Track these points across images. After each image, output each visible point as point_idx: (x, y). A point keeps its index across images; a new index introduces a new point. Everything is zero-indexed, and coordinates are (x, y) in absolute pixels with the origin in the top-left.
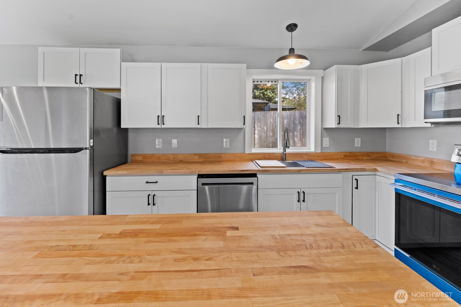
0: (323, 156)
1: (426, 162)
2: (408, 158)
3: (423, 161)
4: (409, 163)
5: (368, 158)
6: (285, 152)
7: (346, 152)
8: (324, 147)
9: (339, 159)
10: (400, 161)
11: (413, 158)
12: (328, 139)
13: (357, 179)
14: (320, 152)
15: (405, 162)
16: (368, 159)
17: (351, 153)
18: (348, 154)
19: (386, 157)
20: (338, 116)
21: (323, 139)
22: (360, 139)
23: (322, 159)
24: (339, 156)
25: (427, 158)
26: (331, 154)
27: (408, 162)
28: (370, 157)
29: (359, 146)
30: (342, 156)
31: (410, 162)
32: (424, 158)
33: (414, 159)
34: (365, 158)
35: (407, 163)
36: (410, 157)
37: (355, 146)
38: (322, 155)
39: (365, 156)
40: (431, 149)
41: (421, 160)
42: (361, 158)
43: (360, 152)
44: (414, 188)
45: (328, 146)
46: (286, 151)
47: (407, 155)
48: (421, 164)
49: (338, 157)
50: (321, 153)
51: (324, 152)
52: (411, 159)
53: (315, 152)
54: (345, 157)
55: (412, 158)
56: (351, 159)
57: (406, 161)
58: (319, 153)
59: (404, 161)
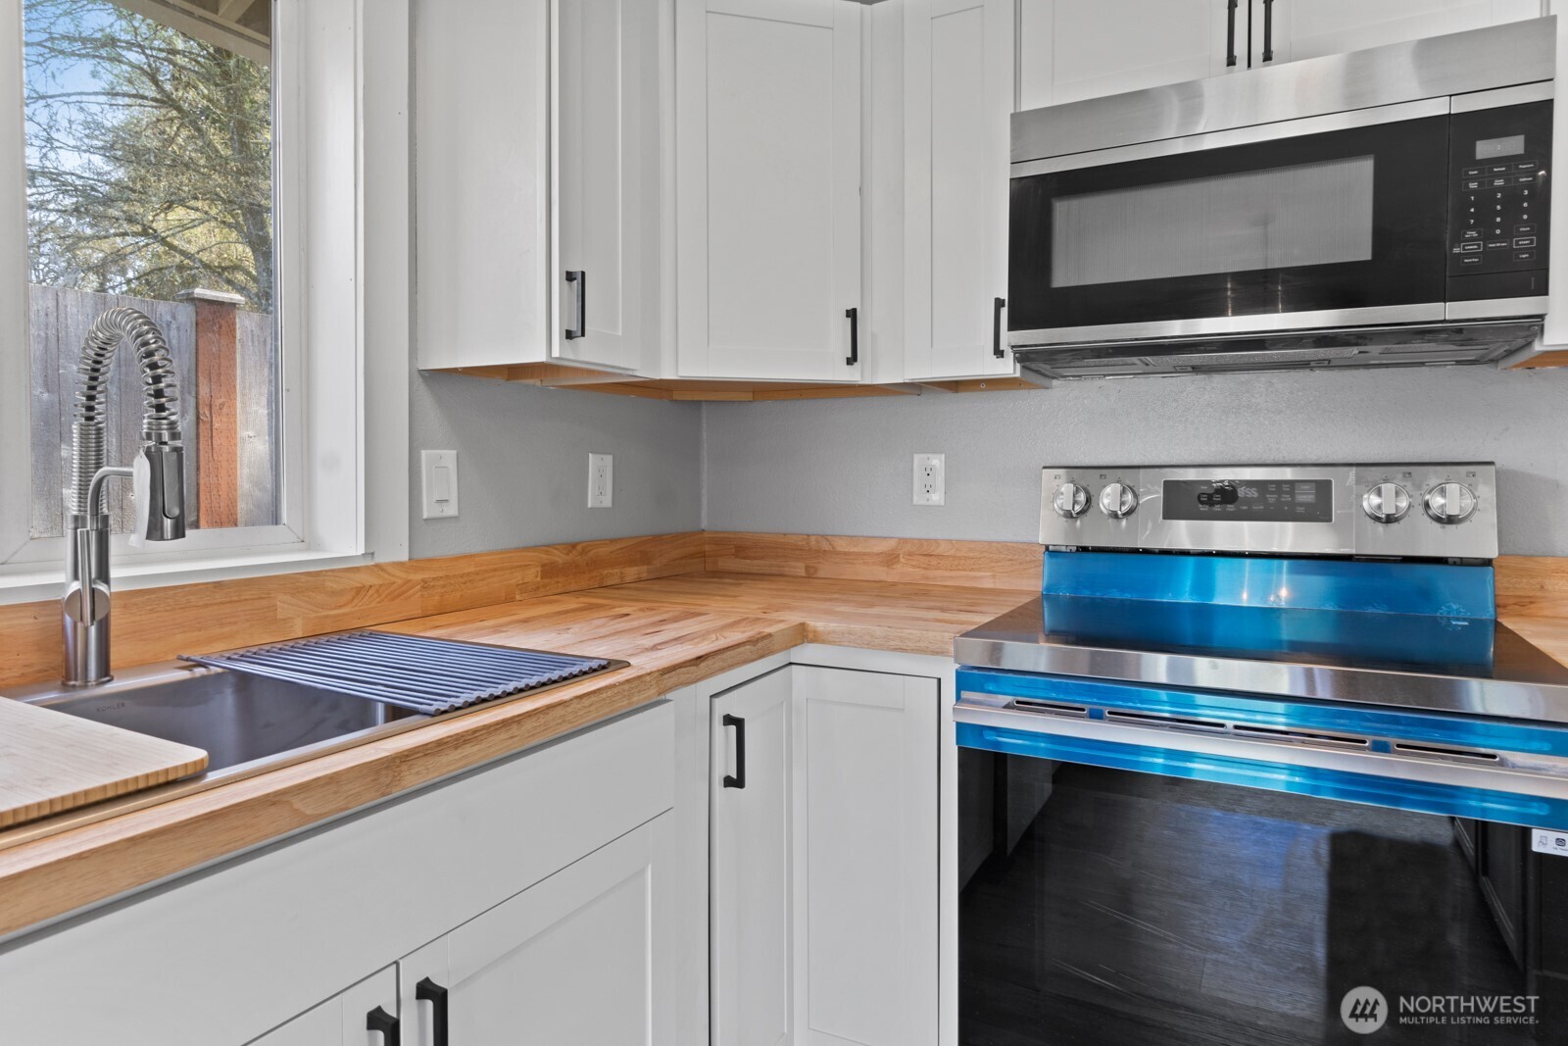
0: (425, 585)
1: (902, 560)
2: (820, 553)
3: (890, 559)
4: (821, 574)
5: (642, 570)
6: (102, 587)
7: (549, 546)
8: (425, 516)
9: (518, 597)
10: (775, 570)
11: (842, 546)
12: (449, 456)
13: (736, 714)
14: (404, 557)
15: (802, 572)
16: (644, 576)
17: (574, 546)
18: (560, 558)
19: (703, 555)
20: (570, 277)
21: (419, 458)
22: (609, 459)
23: (419, 612)
24: (517, 577)
25: (904, 541)
26: (472, 569)
27: (816, 570)
28: (649, 564)
29: (607, 502)
30: (532, 575)
31: (825, 570)
32: (892, 544)
33: (846, 554)
34: (632, 572)
35: (810, 575)
36: (825, 546)
37: (589, 506)
38: (417, 577)
39: (632, 563)
40: (918, 499)
41: (878, 554)
42: (613, 575)
43: (612, 541)
44: (1087, 707)
45: (451, 510)
46: (114, 573)
47: (813, 539)
48: (881, 573)
49: (513, 581)
50: (414, 564)
51: (429, 554)
52: (835, 553)
53: (370, 562)
54: (547, 581)
55: (839, 549)
56: (573, 587)
57: (807, 568)
58: (401, 564)
59: (799, 569)
